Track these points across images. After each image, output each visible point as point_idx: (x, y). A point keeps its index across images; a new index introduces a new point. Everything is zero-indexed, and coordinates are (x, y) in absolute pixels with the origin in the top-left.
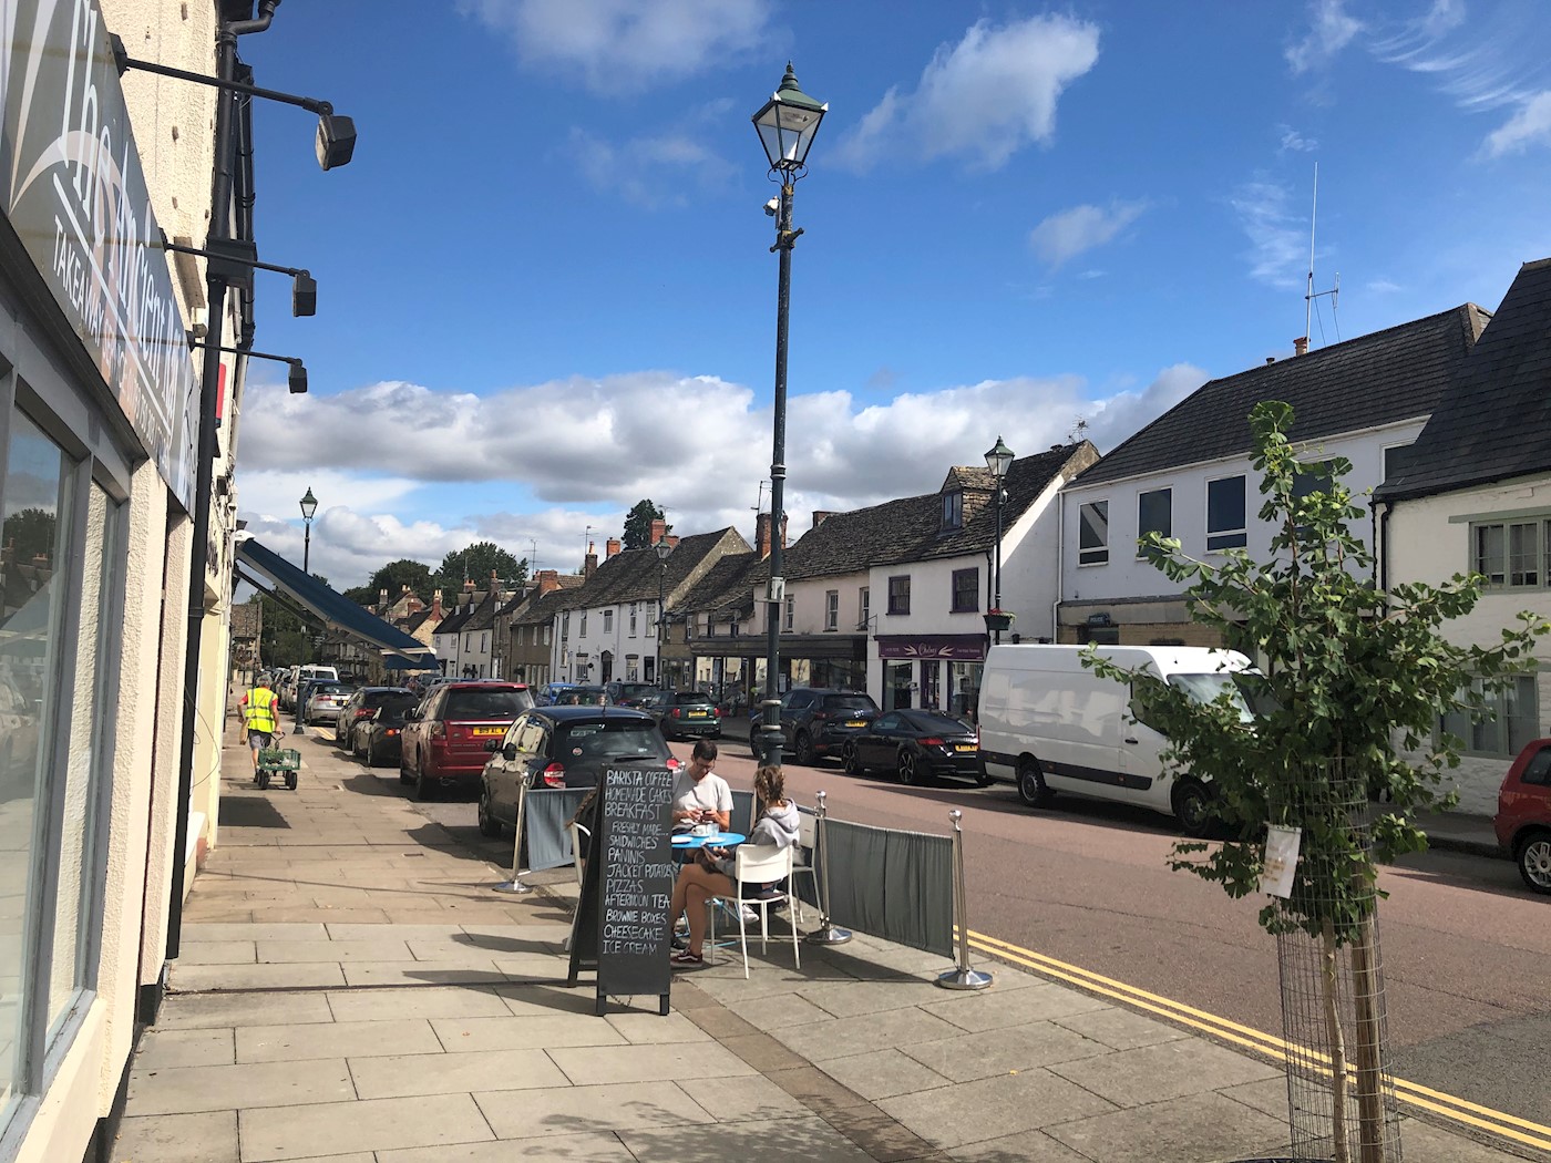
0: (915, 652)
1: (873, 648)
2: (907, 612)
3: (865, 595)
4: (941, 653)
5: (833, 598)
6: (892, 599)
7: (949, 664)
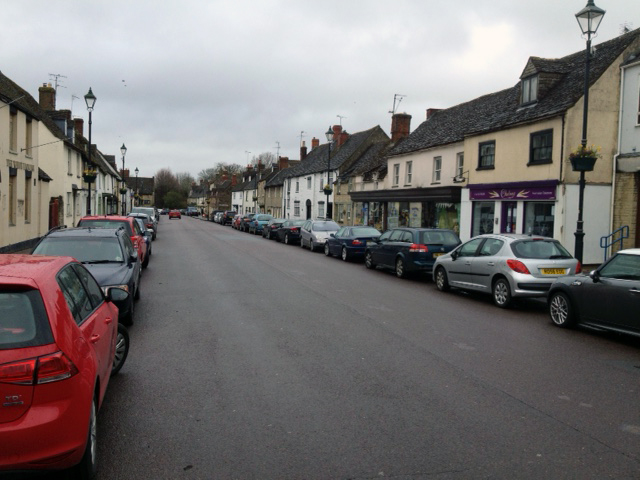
0: (497, 195)
1: (465, 194)
2: (492, 167)
3: (461, 157)
4: (519, 195)
5: (438, 162)
6: (481, 158)
7: (525, 204)
